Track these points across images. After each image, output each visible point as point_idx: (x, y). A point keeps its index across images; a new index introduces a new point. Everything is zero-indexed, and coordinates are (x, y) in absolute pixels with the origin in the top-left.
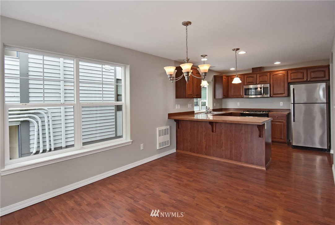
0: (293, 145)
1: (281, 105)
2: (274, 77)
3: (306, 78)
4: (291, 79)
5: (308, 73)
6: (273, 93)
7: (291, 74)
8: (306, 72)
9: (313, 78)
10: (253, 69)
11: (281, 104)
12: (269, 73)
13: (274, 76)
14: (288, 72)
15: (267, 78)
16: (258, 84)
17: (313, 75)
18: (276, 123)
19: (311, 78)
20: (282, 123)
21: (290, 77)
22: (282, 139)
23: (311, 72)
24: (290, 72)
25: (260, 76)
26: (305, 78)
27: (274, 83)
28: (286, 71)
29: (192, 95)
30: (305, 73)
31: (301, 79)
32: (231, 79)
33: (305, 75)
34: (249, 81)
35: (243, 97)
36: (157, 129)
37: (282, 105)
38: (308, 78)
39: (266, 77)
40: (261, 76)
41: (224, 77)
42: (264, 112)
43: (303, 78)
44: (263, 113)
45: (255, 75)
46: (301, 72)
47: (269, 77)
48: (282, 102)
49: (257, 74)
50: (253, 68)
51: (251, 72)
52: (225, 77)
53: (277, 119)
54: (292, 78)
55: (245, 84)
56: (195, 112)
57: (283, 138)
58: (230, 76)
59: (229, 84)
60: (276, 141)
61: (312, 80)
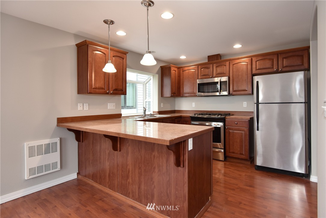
0: (257, 165)
1: (244, 106)
2: (234, 68)
3: (277, 66)
4: (256, 70)
5: (279, 60)
6: (233, 89)
7: (256, 61)
8: (277, 59)
9: (286, 67)
10: (210, 58)
11: (244, 104)
12: (228, 62)
13: (234, 66)
14: (252, 59)
15: (225, 69)
16: (215, 77)
17: (285, 62)
18: (235, 131)
19: (283, 67)
20: (243, 132)
21: (255, 66)
22: (242, 154)
23: (283, 58)
24: (254, 59)
25: (216, 67)
26: (274, 68)
27: (234, 76)
28: (250, 58)
29: (103, 89)
30: (274, 60)
31: (269, 68)
32: (183, 71)
33: (275, 62)
34: (204, 74)
35: (196, 96)
36: (26, 145)
37: (246, 106)
38: (279, 67)
39: (225, 67)
40: (218, 66)
41: (172, 69)
42: (220, 116)
43: (273, 68)
44: (218, 117)
45: (211, 65)
46: (270, 59)
47: (228, 67)
48: (246, 103)
49: (213, 64)
50: (208, 56)
51: (206, 61)
52: (176, 69)
53: (236, 125)
54: (257, 68)
55: (199, 77)
56: (123, 115)
57: (244, 153)
58: (182, 67)
59: (181, 78)
60: (235, 156)
61: (284, 69)
